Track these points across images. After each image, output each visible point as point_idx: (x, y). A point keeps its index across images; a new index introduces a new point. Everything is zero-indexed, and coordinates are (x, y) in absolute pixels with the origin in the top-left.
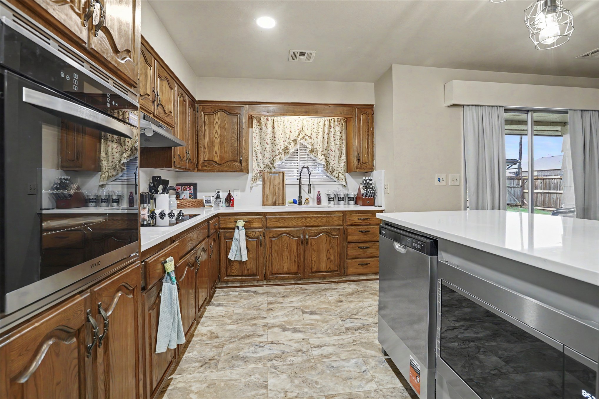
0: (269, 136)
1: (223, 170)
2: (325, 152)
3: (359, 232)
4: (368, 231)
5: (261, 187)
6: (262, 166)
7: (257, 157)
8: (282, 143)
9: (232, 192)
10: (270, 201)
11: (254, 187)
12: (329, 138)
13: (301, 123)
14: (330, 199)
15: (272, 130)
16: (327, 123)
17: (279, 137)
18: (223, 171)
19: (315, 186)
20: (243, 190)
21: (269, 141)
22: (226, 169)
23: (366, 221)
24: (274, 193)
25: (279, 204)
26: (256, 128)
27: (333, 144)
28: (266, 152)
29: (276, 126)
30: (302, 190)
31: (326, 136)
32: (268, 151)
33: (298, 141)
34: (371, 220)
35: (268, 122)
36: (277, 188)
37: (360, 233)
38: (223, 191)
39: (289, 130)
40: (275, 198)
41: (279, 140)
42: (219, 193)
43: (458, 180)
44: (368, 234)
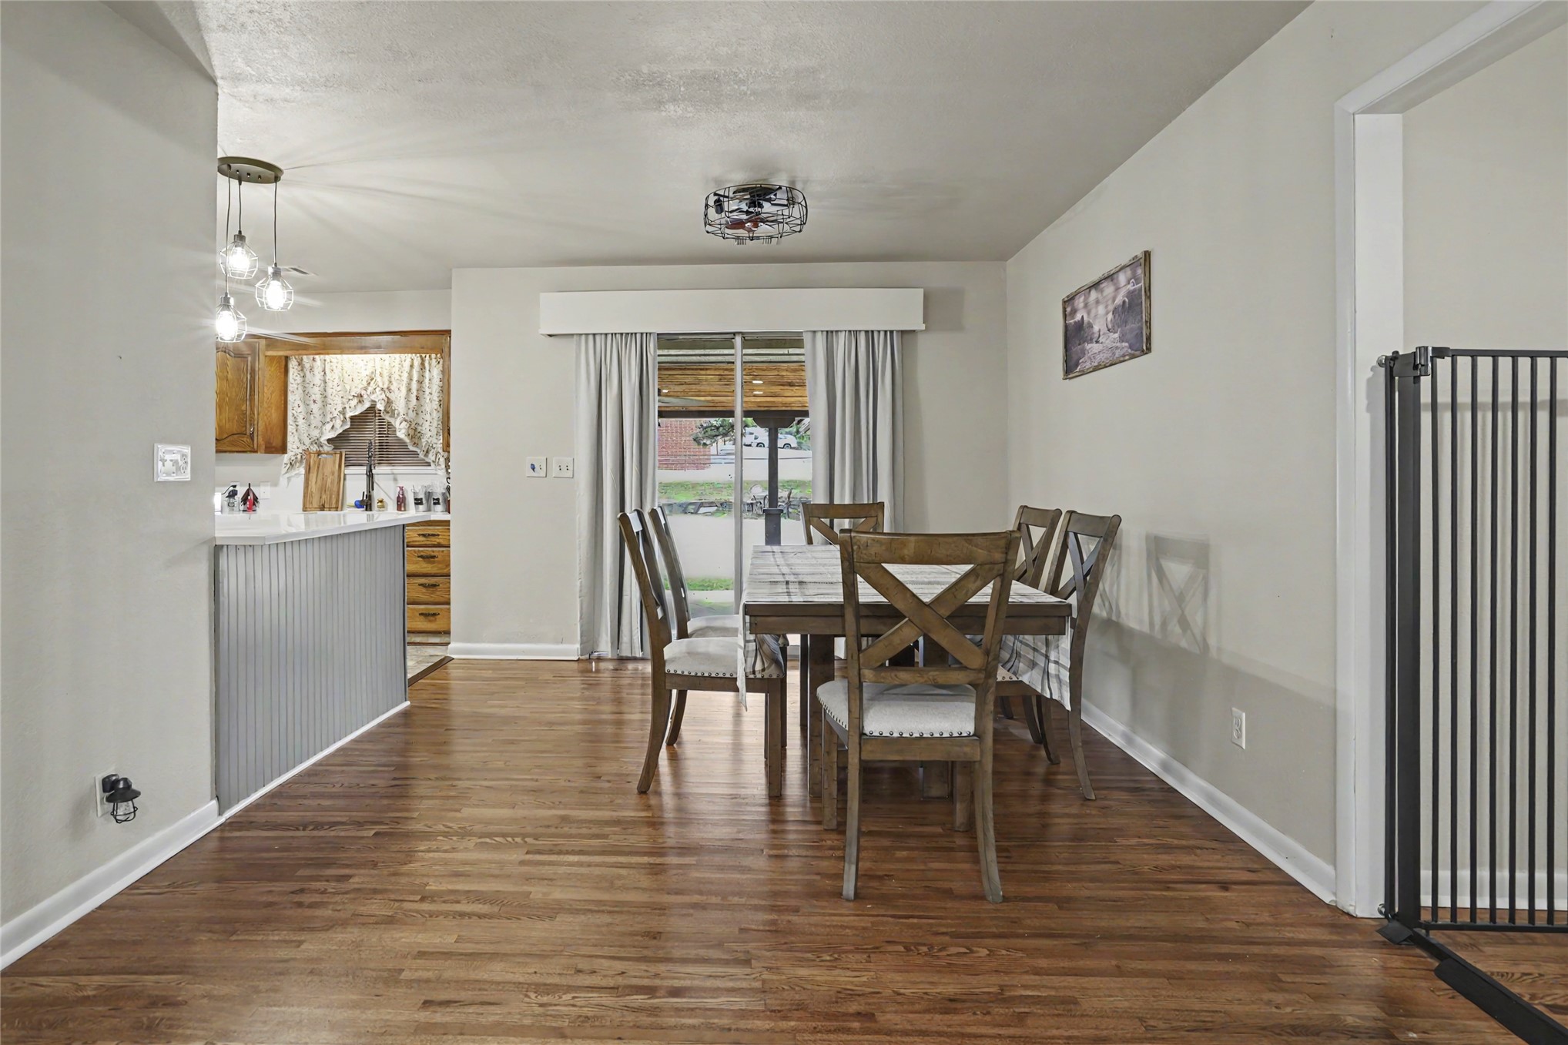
0: (318, 388)
1: (224, 449)
2: (412, 415)
3: (419, 557)
4: (434, 557)
5: (302, 478)
6: (307, 442)
7: (297, 426)
8: (338, 400)
9: (253, 486)
10: (316, 504)
11: (292, 479)
12: (420, 389)
13: (371, 364)
14: (418, 502)
15: (322, 378)
16: (417, 362)
17: (334, 391)
18: (225, 452)
19: (399, 477)
20: (275, 484)
21: (318, 397)
22: (229, 449)
23: (433, 539)
24: (323, 489)
25: (330, 509)
26: (295, 374)
27: (428, 401)
28: (312, 417)
29: (328, 371)
30: (375, 484)
31: (414, 386)
32: (317, 416)
33: (365, 396)
34: (440, 537)
35: (314, 363)
36: (329, 481)
37: (420, 559)
38: (241, 485)
39: (350, 377)
40: (324, 497)
41: (333, 395)
42: (236, 489)
43: (570, 468)
44: (434, 563)
